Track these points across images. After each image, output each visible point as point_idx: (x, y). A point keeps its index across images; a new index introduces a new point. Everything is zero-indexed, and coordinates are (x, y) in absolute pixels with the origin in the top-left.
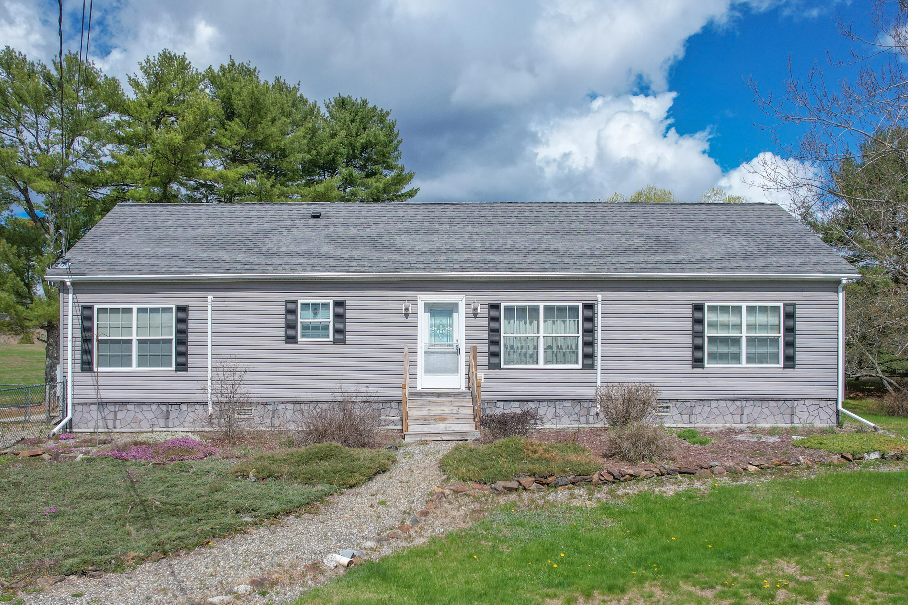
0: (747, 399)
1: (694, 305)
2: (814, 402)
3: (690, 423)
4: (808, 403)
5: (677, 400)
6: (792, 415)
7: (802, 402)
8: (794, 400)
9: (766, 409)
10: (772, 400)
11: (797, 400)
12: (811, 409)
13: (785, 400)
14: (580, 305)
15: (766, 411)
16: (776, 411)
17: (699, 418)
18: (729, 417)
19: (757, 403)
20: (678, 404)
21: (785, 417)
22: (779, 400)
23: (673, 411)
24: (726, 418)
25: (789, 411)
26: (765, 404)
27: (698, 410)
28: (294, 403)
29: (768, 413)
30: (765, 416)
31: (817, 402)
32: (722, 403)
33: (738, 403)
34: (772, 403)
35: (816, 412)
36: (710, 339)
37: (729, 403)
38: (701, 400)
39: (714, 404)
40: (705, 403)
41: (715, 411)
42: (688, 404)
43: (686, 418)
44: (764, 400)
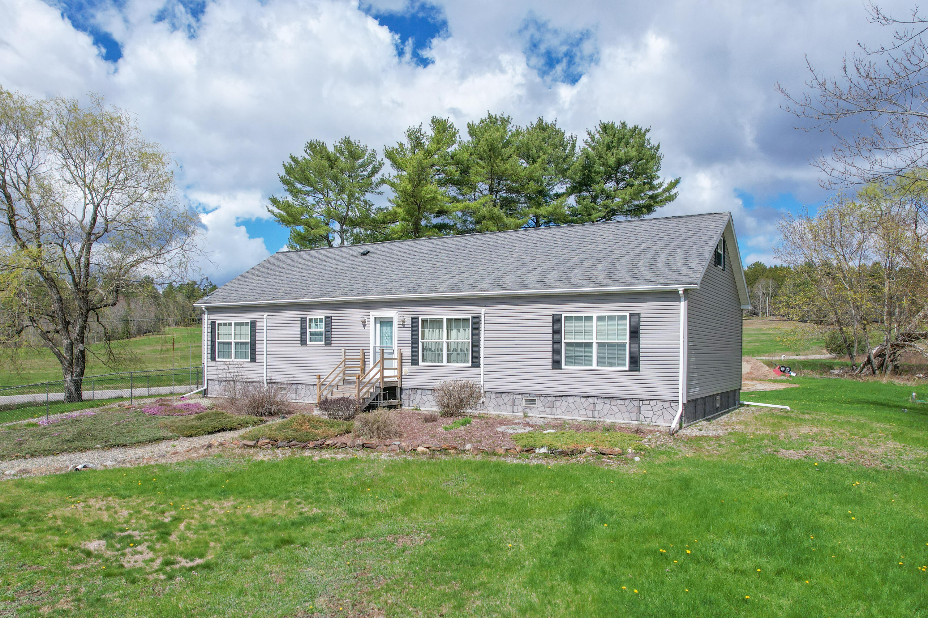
0: (598, 397)
1: (554, 316)
2: (658, 403)
3: (552, 414)
4: (652, 403)
5: (541, 395)
6: (639, 413)
7: (647, 402)
8: (640, 399)
9: (615, 406)
10: (620, 399)
11: (643, 400)
12: (655, 409)
13: (631, 400)
14: (470, 317)
15: (614, 408)
16: (623, 409)
17: (559, 411)
18: (583, 412)
19: (607, 401)
20: (542, 398)
21: (632, 414)
22: (626, 399)
23: (539, 404)
24: (581, 412)
25: (635, 410)
26: (614, 402)
27: (558, 404)
28: (306, 384)
29: (617, 411)
30: (613, 413)
31: (661, 403)
32: (577, 399)
33: (590, 400)
34: (620, 402)
35: (660, 413)
36: (567, 344)
37: (583, 399)
38: (560, 396)
39: (571, 400)
40: (564, 398)
41: (572, 405)
42: (550, 399)
43: (548, 410)
44: (612, 398)
